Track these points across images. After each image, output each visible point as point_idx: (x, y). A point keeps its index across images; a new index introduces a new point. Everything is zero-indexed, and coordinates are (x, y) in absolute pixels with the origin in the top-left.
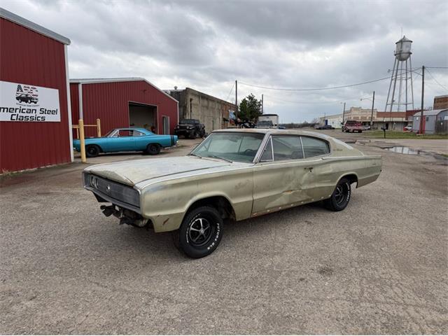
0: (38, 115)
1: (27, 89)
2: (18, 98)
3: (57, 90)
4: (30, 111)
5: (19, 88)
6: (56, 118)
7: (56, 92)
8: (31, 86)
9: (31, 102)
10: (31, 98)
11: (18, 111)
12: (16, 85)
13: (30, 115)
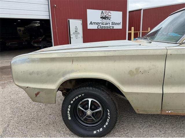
0: (111, 25)
1: (106, 13)
2: (101, 18)
3: (122, 12)
4: (106, 24)
5: (102, 12)
6: (120, 27)
7: (121, 13)
8: (108, 11)
9: (108, 19)
10: (107, 17)
11: (101, 24)
12: (101, 11)
13: (106, 26)
